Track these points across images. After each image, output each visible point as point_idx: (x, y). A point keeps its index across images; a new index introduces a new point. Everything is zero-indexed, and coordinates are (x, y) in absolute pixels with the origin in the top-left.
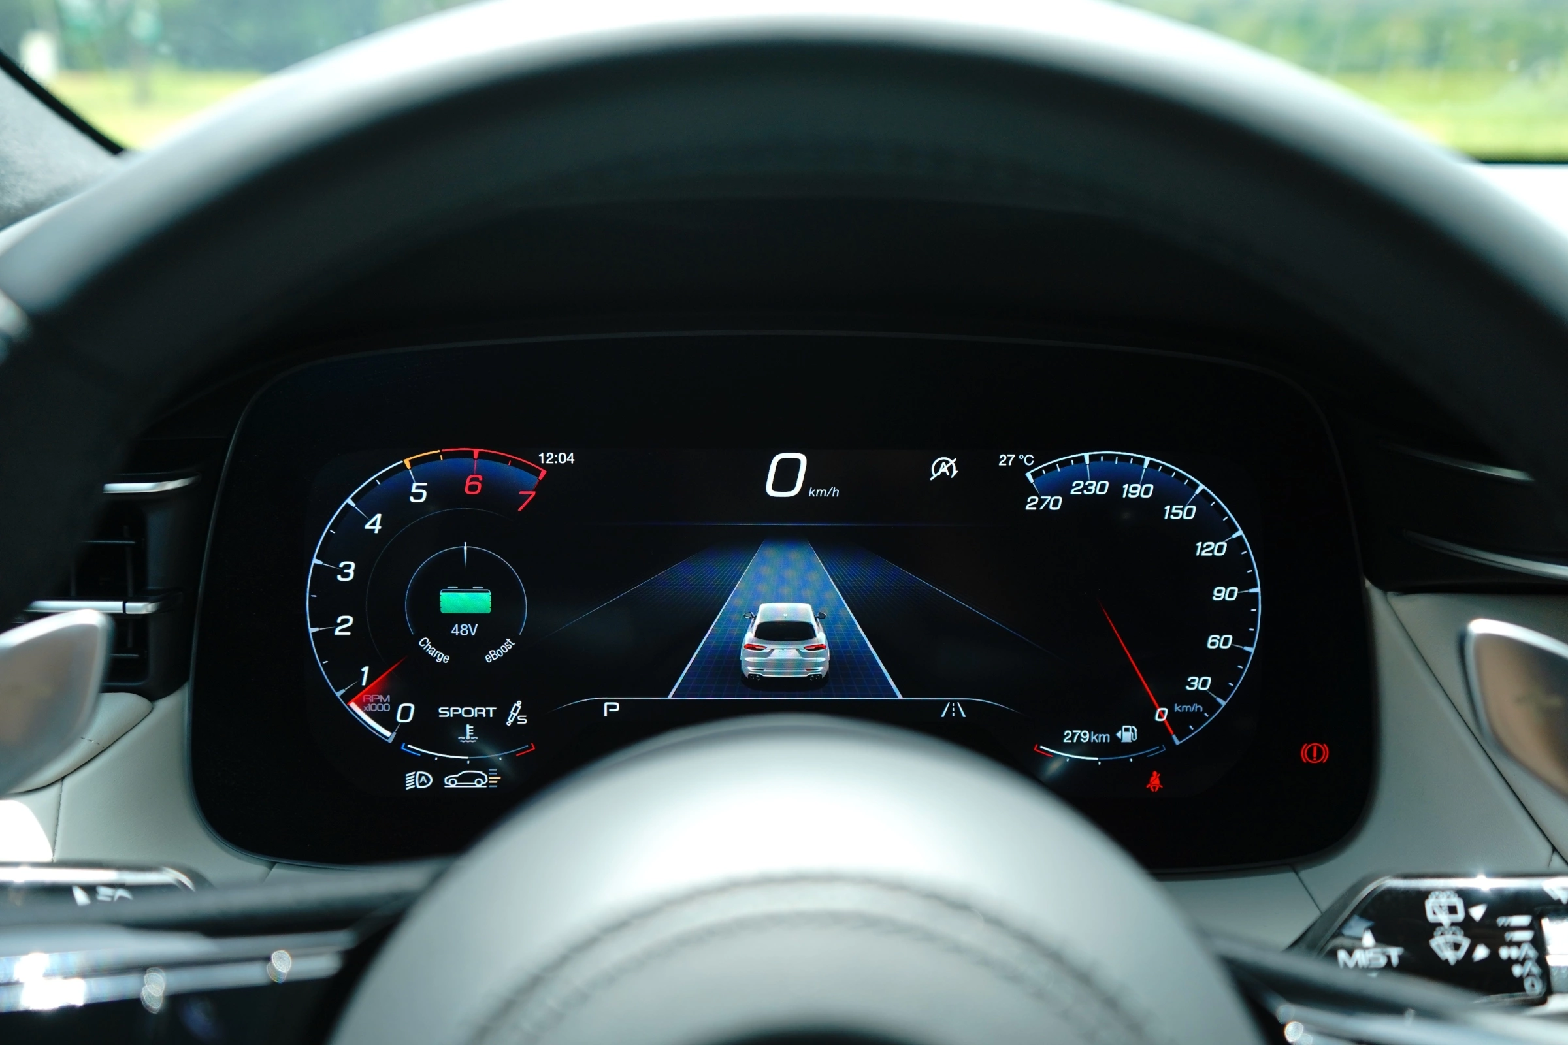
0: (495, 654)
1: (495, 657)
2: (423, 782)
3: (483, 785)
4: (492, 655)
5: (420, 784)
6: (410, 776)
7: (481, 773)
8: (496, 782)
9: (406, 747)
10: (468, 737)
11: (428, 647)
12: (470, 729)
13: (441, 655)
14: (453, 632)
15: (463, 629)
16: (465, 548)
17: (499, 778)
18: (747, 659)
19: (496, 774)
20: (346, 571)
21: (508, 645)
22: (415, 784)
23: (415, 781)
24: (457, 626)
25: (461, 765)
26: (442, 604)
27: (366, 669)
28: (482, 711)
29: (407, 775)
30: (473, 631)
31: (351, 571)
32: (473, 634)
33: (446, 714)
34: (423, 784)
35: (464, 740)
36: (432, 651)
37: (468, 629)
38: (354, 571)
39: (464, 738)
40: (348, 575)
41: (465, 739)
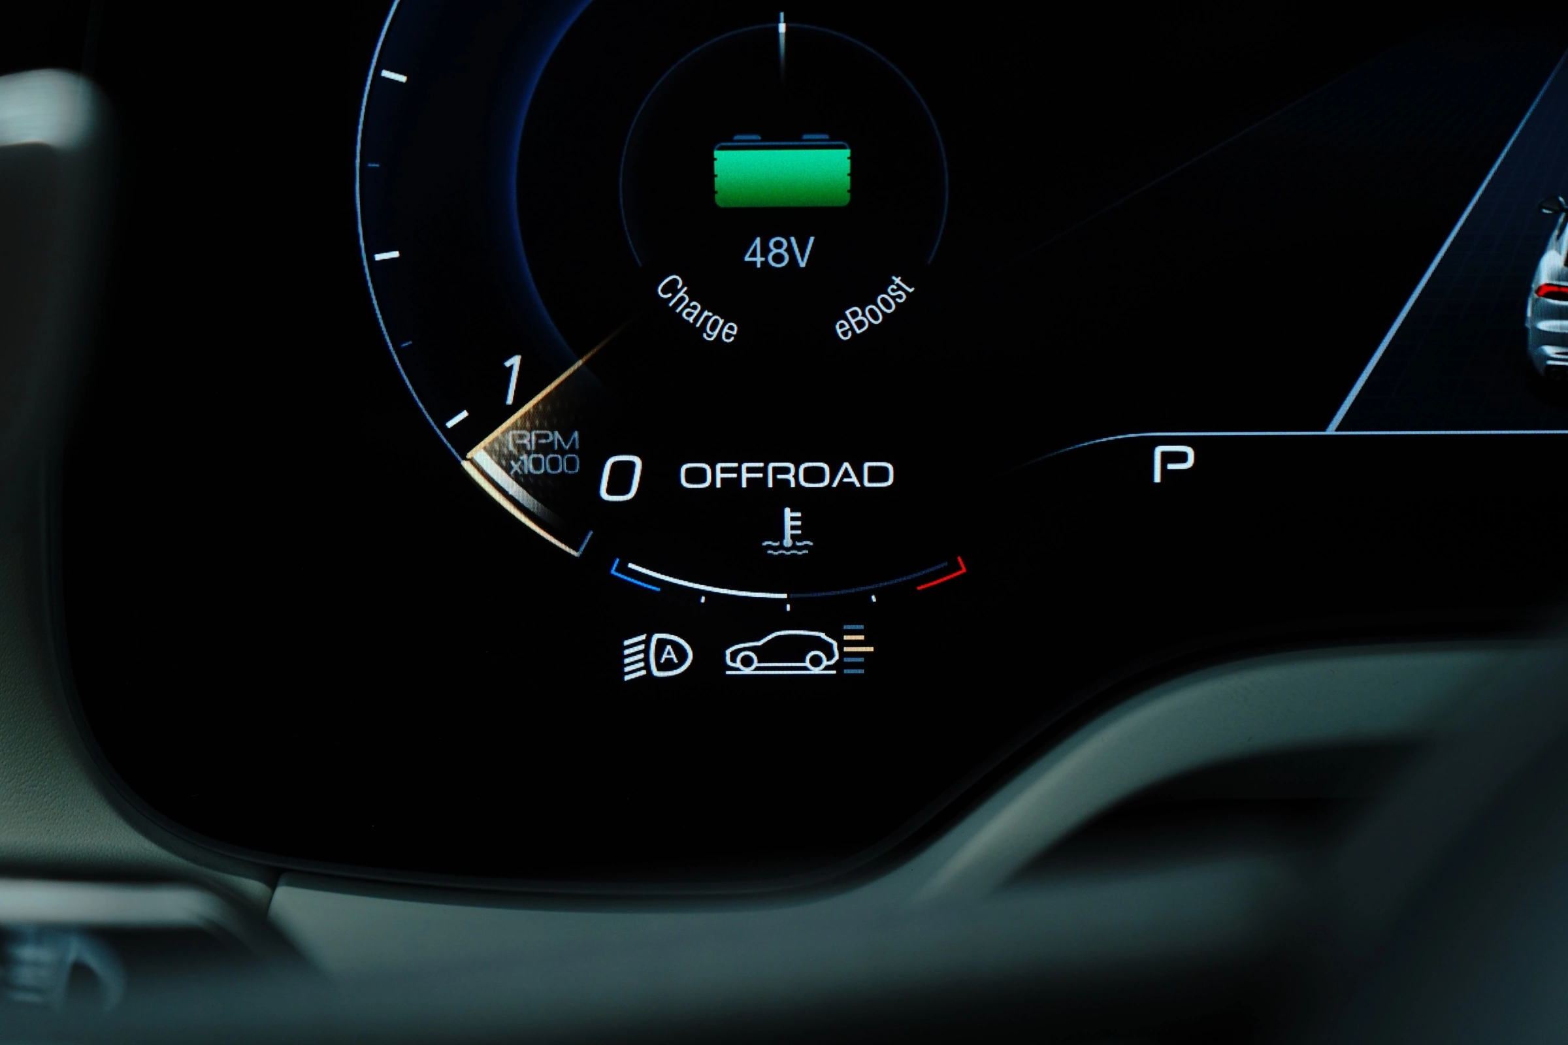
0: (860, 318)
1: (860, 324)
2: (669, 660)
3: (827, 668)
4: (853, 321)
5: (660, 667)
6: (633, 645)
7: (823, 635)
8: (861, 660)
9: (623, 568)
10: (788, 542)
11: (682, 299)
12: (793, 519)
13: (716, 322)
14: (747, 259)
15: (775, 251)
16: (782, 28)
17: (871, 649)
18: (1545, 325)
19: (861, 637)
21: (898, 291)
22: (647, 667)
23: (646, 660)
24: (758, 241)
25: (771, 616)
26: (718, 182)
27: (515, 362)
29: (627, 643)
30: (802, 260)
32: (803, 264)
34: (669, 665)
35: (775, 549)
36: (691, 312)
37: (790, 250)
39: (777, 544)
41: (781, 547)
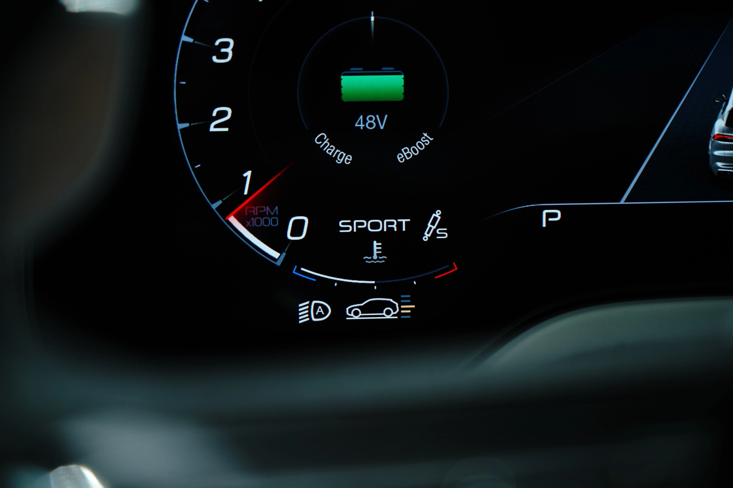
0: (408, 152)
1: (408, 155)
2: (320, 313)
3: (394, 315)
4: (405, 154)
5: (316, 317)
6: (303, 307)
7: (391, 300)
8: (409, 311)
9: (298, 270)
10: (375, 257)
11: (326, 144)
12: (377, 246)
13: (342, 155)
14: (356, 125)
15: (369, 122)
16: (372, 19)
17: (414, 306)
18: (717, 153)
19: (409, 301)
20: (223, 50)
21: (426, 140)
22: (310, 317)
23: (309, 313)
24: (361, 117)
25: (367, 291)
26: (343, 90)
27: (248, 174)
28: (393, 223)
29: (300, 305)
30: (382, 125)
31: (229, 50)
32: (382, 128)
33: (348, 229)
34: (320, 315)
35: (369, 260)
36: (330, 150)
37: (376, 121)
38: (233, 50)
39: (370, 258)
40: (225, 55)
41: (372, 259)
